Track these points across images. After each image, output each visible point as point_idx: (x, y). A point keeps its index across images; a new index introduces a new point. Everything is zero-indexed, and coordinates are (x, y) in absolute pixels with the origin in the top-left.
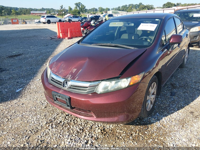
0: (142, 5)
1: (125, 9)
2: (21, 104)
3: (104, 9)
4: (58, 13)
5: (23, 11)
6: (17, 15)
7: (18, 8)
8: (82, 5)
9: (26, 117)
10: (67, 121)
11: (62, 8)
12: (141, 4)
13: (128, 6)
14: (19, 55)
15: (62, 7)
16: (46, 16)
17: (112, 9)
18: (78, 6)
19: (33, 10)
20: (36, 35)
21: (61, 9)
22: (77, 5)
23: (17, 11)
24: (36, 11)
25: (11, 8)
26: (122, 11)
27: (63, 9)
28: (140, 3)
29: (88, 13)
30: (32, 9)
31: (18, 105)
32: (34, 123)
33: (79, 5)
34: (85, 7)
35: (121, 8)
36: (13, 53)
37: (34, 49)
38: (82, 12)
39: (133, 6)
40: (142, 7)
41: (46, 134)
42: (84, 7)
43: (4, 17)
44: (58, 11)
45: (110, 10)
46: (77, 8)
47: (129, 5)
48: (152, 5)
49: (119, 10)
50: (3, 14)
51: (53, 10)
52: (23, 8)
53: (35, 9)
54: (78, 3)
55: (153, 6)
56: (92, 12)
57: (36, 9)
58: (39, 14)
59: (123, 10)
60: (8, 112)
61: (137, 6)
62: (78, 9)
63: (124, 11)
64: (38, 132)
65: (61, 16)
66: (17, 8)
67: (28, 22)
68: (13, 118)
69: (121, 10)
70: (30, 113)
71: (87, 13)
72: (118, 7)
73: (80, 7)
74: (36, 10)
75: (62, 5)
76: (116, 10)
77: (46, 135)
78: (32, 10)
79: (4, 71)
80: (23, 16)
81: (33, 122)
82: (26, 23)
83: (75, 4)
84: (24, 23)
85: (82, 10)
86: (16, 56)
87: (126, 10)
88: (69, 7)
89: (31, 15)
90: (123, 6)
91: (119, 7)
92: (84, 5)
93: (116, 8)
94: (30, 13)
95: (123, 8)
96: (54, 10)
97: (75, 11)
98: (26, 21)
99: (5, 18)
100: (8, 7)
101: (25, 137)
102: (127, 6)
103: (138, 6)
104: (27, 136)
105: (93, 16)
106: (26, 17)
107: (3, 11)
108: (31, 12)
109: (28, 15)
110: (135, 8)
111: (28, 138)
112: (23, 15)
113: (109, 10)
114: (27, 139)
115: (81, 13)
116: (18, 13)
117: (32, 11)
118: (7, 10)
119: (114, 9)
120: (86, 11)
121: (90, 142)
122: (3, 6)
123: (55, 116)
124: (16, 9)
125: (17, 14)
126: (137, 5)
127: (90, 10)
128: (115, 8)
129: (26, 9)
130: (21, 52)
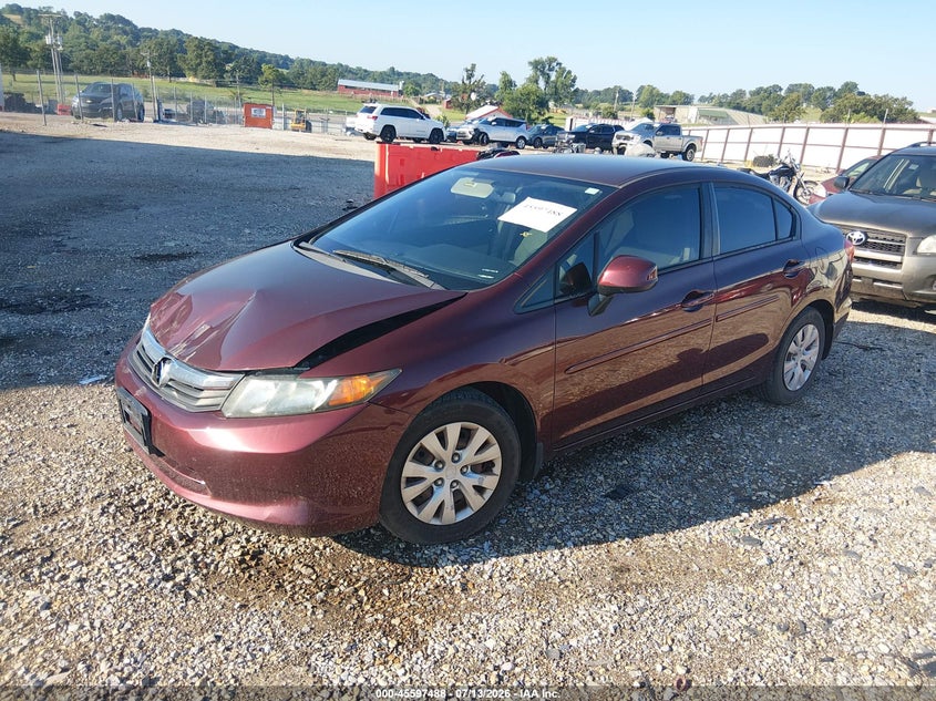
0: (856, 92)
1: (765, 103)
2: (65, 426)
3: (662, 96)
4: (449, 97)
5: (310, 76)
6: (282, 87)
7: (292, 61)
8: (564, 70)
9: (55, 465)
10: (163, 505)
11: (469, 78)
12: (850, 87)
13: (783, 93)
14: (183, 256)
15: (470, 74)
16: (379, 107)
17: (702, 99)
18: (543, 73)
19: (351, 75)
20: (299, 186)
21: (467, 82)
22: (540, 67)
23: (285, 71)
24: (362, 79)
25: (263, 58)
26: (753, 111)
27: (473, 80)
28: (847, 84)
29: (587, 107)
30: (347, 67)
31: (55, 427)
32: (63, 488)
33: (551, 70)
34: (574, 81)
35: (748, 96)
36: (166, 244)
37: (250, 242)
38: (556, 101)
39: (810, 94)
40: (853, 101)
41: (73, 527)
42: (568, 79)
43: (226, 89)
44: (451, 89)
45: (695, 101)
46: (537, 82)
47: (792, 89)
48: (904, 99)
49: (738, 107)
50: (227, 78)
51: (433, 81)
52: (311, 61)
53: (360, 69)
54: (544, 58)
55: (911, 104)
56: (603, 106)
57: (366, 71)
58: (370, 95)
59: (756, 110)
60: (12, 441)
61: (828, 94)
62: (543, 88)
63: (760, 113)
64: (55, 517)
65: (462, 110)
66: (286, 58)
67: (317, 124)
68: (13, 461)
69: (744, 109)
70: (74, 457)
71: (581, 105)
72: (734, 94)
73: (553, 78)
74: (363, 75)
75: (474, 66)
76: (721, 105)
77: (69, 528)
78: (343, 71)
79: (89, 306)
80: (303, 98)
81: (61, 484)
82: (308, 128)
83: (530, 63)
84: (301, 125)
85: (556, 93)
86: (169, 257)
87: (771, 110)
88: (505, 75)
89: (335, 96)
90: (758, 92)
91: (740, 93)
92: (569, 72)
93: (725, 96)
94: (335, 87)
95: (757, 99)
96: (437, 80)
97: (526, 95)
98: (311, 116)
99: (231, 94)
100: (252, 51)
101: (8, 521)
102: (781, 89)
103: (835, 95)
104: (14, 519)
105: (589, 127)
106: (316, 99)
107: (228, 67)
108: (342, 82)
109: (324, 93)
110: (816, 106)
111: (15, 526)
112: (306, 91)
113: (686, 100)
114: (10, 526)
115: (551, 104)
116: (284, 79)
117: (343, 77)
118: (246, 61)
119: (711, 98)
120: (577, 97)
121: (180, 578)
122: (234, 47)
123: (139, 481)
124: (281, 62)
125: (283, 83)
126: (830, 89)
127: (598, 93)
128: (719, 97)
129: (324, 64)
130: (194, 246)
